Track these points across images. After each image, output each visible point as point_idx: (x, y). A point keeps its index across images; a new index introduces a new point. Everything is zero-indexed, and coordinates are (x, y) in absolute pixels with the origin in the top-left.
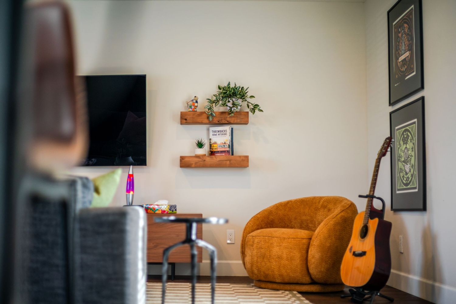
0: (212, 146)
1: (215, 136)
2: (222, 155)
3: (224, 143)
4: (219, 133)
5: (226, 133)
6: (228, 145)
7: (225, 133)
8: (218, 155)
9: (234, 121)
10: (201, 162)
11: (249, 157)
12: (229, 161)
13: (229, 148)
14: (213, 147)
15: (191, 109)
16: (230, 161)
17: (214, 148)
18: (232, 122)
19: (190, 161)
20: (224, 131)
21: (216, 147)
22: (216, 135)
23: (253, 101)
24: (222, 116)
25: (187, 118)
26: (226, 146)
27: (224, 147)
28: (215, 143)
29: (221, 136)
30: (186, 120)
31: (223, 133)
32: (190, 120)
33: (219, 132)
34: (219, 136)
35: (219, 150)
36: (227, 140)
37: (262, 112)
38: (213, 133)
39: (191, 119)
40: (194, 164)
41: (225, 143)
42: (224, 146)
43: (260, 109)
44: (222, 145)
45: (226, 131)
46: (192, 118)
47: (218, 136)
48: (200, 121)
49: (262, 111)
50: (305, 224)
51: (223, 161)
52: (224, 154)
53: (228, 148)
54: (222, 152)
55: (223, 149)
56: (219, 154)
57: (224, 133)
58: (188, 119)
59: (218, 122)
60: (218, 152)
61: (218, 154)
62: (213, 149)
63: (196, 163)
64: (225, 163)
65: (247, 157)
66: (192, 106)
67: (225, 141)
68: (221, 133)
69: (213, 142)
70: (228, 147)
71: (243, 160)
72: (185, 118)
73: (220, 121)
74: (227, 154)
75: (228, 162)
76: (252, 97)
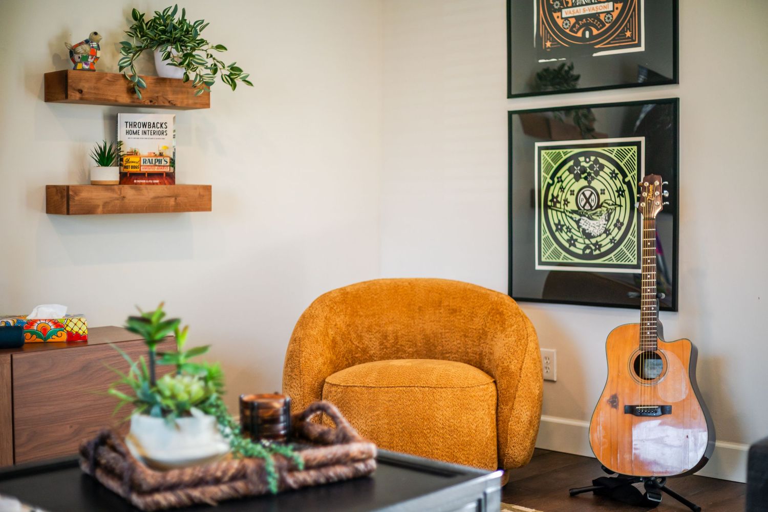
0: (125, 159)
1: (133, 136)
2: (153, 184)
3: (158, 153)
4: (144, 129)
5: (164, 130)
6: (168, 160)
7: (161, 129)
8: (141, 184)
9: (182, 102)
10: (116, 201)
11: (212, 187)
12: (173, 199)
13: (173, 166)
14: (128, 161)
15: (86, 64)
16: (176, 199)
17: (131, 164)
18: (179, 105)
19: (91, 199)
20: (159, 125)
21: (137, 163)
22: (136, 133)
23: (227, 59)
24: (158, 89)
25: (84, 87)
26: (163, 163)
27: (157, 164)
28: (134, 153)
29: (150, 136)
30: (81, 91)
31: (156, 129)
32: (91, 93)
33: (144, 125)
34: (145, 136)
35: (143, 170)
36: (168, 148)
37: (250, 87)
38: (128, 129)
39: (93, 91)
40: (101, 207)
41: (161, 155)
42: (160, 161)
43: (247, 79)
44: (154, 159)
45: (163, 125)
46: (95, 88)
47: (141, 136)
48: (111, 96)
49: (249, 83)
50: (391, 342)
51: (162, 197)
52: (157, 181)
53: (170, 166)
54: (151, 175)
55: (156, 170)
56: (144, 181)
57: (159, 129)
58: (85, 90)
59: (151, 101)
60: (141, 175)
61: (142, 179)
62: (126, 167)
63: (106, 204)
64: (165, 203)
65: (208, 189)
66: (90, 57)
67: (162, 149)
68: (151, 129)
69: (129, 151)
70: (168, 164)
71: (201, 196)
72: (80, 87)
73: (154, 102)
74: (166, 181)
75: (172, 202)
76: (220, 47)
